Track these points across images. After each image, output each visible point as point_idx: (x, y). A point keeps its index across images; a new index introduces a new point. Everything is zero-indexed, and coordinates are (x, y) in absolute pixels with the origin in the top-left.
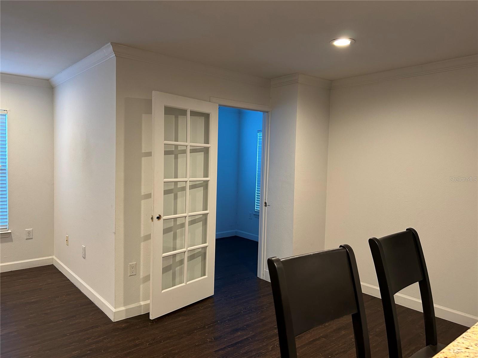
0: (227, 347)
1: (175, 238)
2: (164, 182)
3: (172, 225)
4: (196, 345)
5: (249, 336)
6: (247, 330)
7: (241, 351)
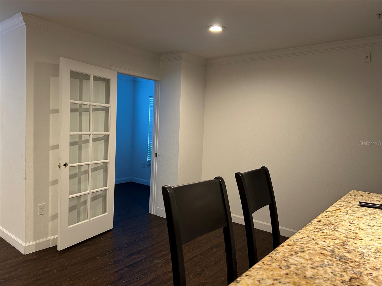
0: (125, 268)
1: (79, 182)
2: (70, 135)
3: (77, 172)
4: (98, 268)
5: (143, 258)
6: (141, 253)
7: (136, 270)
